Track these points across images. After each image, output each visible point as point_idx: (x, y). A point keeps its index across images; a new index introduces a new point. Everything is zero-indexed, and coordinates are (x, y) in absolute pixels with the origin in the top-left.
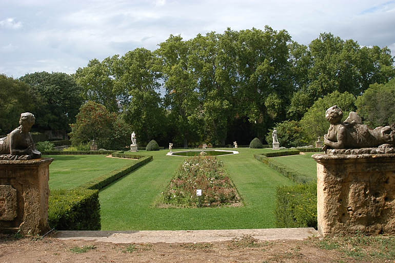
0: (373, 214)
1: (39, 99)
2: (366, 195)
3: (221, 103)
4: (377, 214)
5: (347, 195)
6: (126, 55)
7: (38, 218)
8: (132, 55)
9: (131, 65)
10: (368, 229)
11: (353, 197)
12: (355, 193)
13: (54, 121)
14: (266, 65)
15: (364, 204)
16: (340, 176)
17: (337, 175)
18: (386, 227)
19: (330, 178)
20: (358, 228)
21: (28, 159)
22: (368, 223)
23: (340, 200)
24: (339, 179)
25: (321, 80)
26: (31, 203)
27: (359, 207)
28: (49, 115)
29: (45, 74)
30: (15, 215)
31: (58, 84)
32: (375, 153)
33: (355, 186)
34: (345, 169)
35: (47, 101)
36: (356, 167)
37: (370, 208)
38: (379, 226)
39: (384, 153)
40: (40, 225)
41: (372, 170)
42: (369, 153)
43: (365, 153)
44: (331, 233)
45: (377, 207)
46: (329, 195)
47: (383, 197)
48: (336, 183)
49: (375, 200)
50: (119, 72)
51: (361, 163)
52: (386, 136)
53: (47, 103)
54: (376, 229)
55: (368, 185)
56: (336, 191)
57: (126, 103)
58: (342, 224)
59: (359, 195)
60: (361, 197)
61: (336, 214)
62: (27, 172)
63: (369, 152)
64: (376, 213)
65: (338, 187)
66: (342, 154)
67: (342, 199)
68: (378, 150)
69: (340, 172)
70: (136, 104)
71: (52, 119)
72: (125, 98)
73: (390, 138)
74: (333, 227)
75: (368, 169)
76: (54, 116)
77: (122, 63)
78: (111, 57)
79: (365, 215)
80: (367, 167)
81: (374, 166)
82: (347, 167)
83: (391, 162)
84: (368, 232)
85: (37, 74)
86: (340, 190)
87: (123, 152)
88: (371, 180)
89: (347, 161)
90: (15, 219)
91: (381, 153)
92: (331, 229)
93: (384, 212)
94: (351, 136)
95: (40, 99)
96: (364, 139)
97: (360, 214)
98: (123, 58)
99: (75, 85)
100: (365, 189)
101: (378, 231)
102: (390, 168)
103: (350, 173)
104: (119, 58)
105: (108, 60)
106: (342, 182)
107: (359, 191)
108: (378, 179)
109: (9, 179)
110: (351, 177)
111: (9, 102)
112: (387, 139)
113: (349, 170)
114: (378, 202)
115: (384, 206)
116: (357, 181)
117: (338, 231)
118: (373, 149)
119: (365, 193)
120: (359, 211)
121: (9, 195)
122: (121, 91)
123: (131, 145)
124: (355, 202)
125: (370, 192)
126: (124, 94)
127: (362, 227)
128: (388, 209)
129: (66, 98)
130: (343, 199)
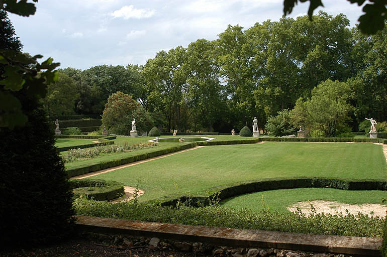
3: (273, 91)
8: (193, 46)
14: (317, 52)
25: (377, 65)
85: (96, 68)
105: (172, 51)
111: (52, 93)
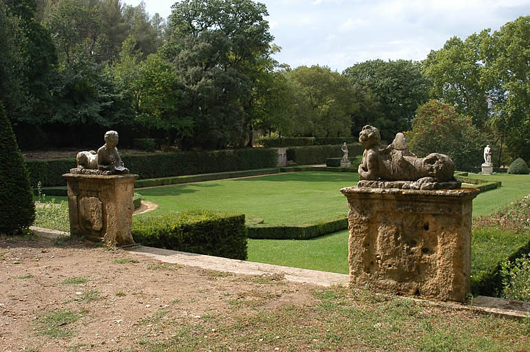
0: (406, 267)
1: (368, 97)
2: (397, 243)
4: (411, 269)
5: (375, 240)
6: (503, 28)
7: (116, 231)
8: (511, 29)
9: (508, 43)
10: (400, 286)
11: (381, 242)
12: (384, 238)
13: (389, 127)
15: (395, 254)
16: (365, 215)
17: (362, 213)
18: (424, 288)
19: (354, 215)
20: (388, 283)
21: (109, 174)
22: (401, 278)
23: (366, 245)
24: (364, 218)
26: (111, 216)
27: (388, 256)
28: (383, 119)
29: (379, 63)
30: (101, 226)
31: (395, 75)
32: (408, 188)
33: (384, 229)
34: (371, 205)
35: (380, 101)
36: (384, 204)
37: (402, 260)
38: (415, 285)
39: (419, 189)
40: (117, 237)
41: (405, 210)
42: (400, 188)
43: (396, 188)
44: (355, 283)
45: (410, 259)
46: (353, 237)
47: (420, 247)
48: (361, 222)
49: (408, 250)
50: (490, 55)
51: (390, 200)
52: (427, 167)
53: (379, 103)
54: (410, 288)
55: (400, 228)
56: (361, 233)
57: (500, 102)
58: (369, 275)
59: (388, 241)
60: (391, 244)
61: (361, 261)
62: (108, 186)
63: (400, 186)
64: (410, 267)
65: (364, 228)
66: (367, 186)
67: (368, 244)
68: (412, 184)
69: (366, 209)
70: (515, 102)
71: (385, 125)
72: (499, 94)
73: (432, 169)
74: (358, 276)
75: (399, 209)
76: (388, 121)
77: (494, 41)
78: (478, 33)
79: (395, 268)
80: (398, 206)
81: (407, 205)
82: (374, 204)
83: (428, 202)
84: (400, 290)
85: (368, 64)
86: (367, 231)
87: (467, 175)
88: (404, 223)
89: (373, 197)
90: (102, 229)
91: (415, 189)
92: (355, 280)
93: (421, 267)
94: (384, 165)
95: (370, 97)
96: (400, 169)
97: (390, 266)
98: (496, 34)
99: (419, 76)
100: (397, 235)
101: (412, 291)
102: (428, 211)
103: (378, 212)
104: (491, 34)
105: (473, 38)
106: (368, 222)
107: (389, 236)
108: (414, 223)
109: (98, 192)
110: (380, 218)
111: (324, 102)
112: (428, 171)
113: (376, 208)
114: (412, 253)
115: (420, 260)
116: (386, 223)
117: (363, 283)
118: (405, 183)
119: (396, 239)
120: (389, 261)
121: (97, 206)
122: (492, 83)
123: (483, 165)
124: (383, 249)
125: (403, 239)
126: (498, 87)
127: (392, 282)
128: (425, 263)
129: (406, 96)
130: (371, 244)
